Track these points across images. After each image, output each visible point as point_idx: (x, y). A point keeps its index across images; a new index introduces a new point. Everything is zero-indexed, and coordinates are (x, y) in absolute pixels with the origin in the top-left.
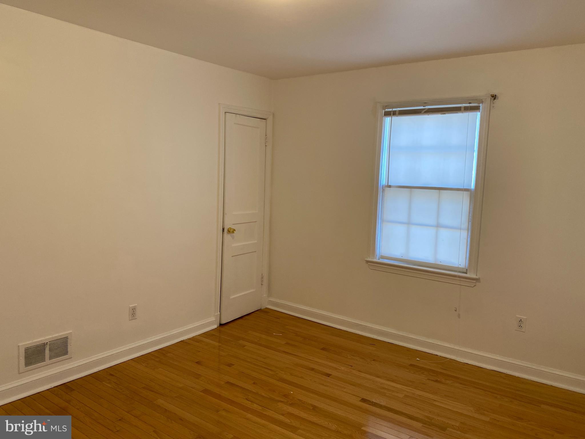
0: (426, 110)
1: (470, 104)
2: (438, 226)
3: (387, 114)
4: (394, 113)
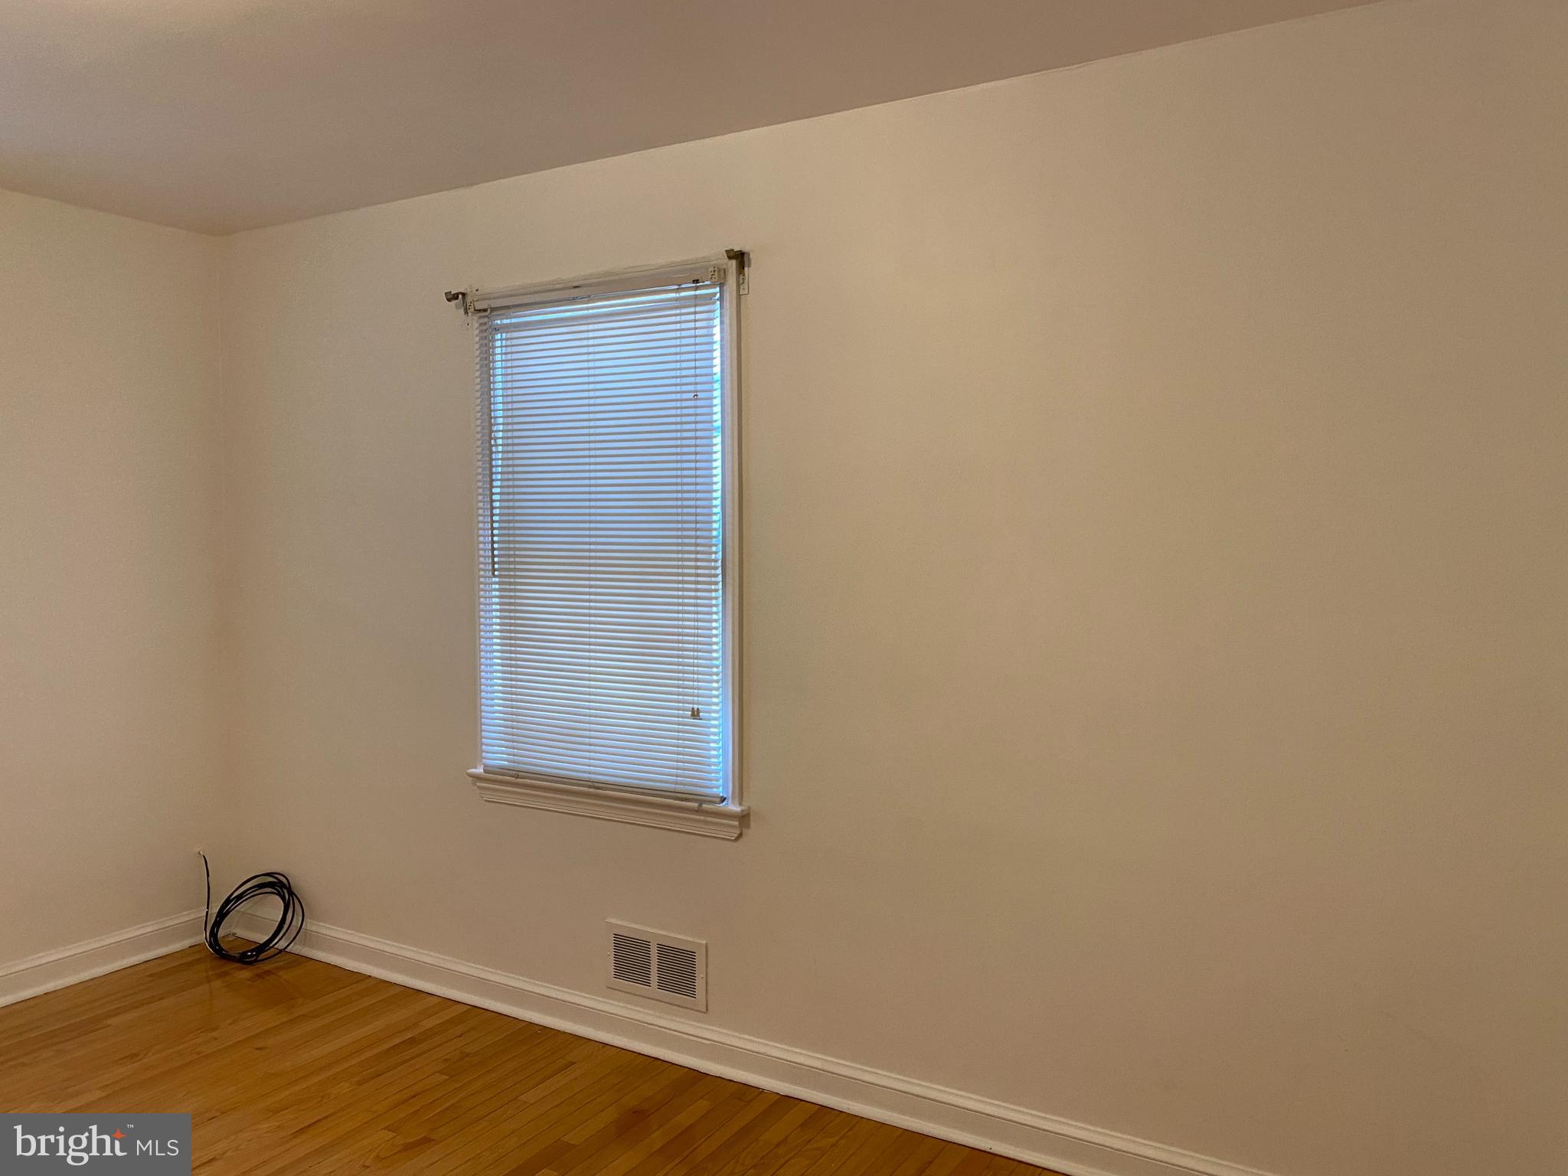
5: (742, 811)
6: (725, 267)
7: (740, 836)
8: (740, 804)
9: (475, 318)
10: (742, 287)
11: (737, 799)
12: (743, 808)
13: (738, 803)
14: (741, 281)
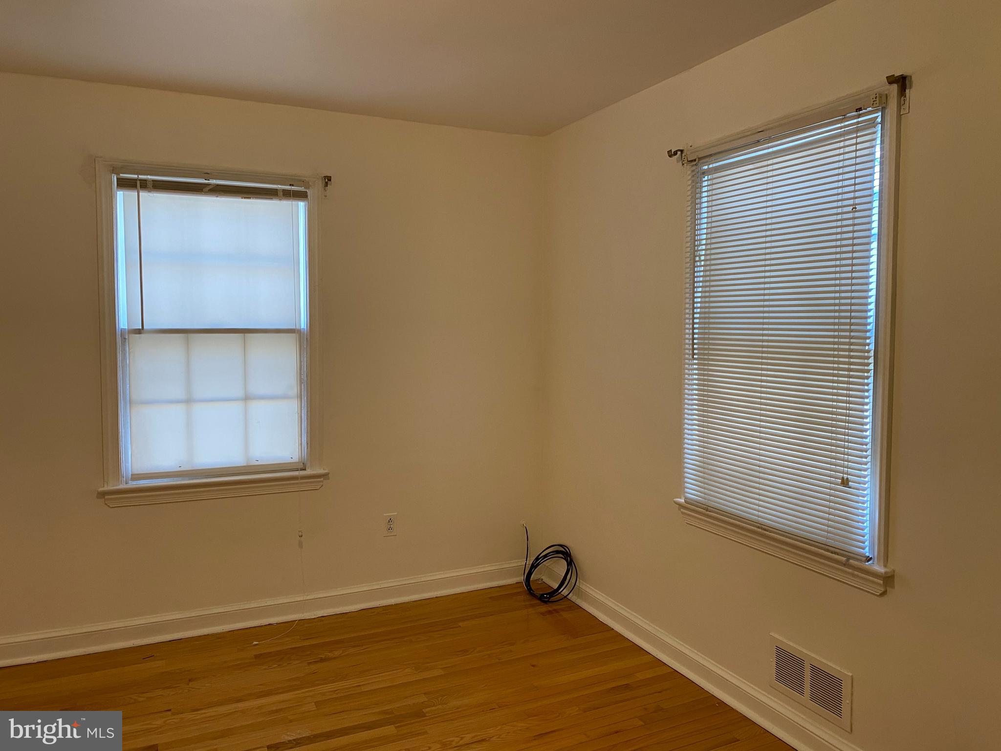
0: (210, 187)
1: (292, 187)
2: (247, 398)
3: (124, 184)
4: (144, 185)
5: (886, 573)
6: (886, 92)
7: (884, 594)
8: (885, 566)
9: (688, 167)
10: (902, 107)
11: (882, 561)
12: (888, 570)
13: (882, 564)
14: (902, 102)
